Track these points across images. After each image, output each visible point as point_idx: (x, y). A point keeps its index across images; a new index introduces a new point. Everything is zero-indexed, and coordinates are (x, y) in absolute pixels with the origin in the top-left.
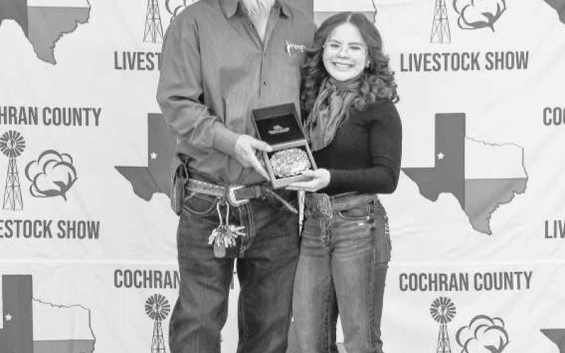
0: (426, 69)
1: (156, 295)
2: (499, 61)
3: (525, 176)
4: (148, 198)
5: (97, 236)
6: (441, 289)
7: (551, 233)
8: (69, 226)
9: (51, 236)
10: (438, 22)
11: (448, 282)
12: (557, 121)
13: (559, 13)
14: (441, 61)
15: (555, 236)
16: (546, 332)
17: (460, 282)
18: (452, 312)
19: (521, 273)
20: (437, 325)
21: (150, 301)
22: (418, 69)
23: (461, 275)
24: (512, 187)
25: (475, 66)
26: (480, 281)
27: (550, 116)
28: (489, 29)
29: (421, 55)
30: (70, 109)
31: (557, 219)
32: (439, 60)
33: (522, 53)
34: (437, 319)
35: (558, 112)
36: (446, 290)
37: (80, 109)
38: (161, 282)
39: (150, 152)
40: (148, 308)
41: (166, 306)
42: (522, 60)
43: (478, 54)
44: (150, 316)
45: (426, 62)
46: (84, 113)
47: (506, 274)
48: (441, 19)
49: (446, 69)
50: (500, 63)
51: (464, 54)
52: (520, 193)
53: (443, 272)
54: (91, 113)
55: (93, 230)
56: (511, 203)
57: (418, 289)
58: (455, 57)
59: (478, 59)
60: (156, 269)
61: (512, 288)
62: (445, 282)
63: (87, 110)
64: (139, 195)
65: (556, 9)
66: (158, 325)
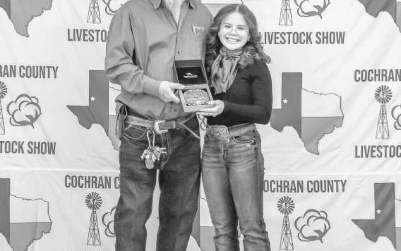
0: (276, 43)
1: (92, 193)
2: (326, 38)
3: (342, 115)
4: (88, 128)
5: (54, 153)
6: (285, 191)
7: (359, 154)
8: (35, 145)
9: (23, 152)
10: (283, 11)
11: (290, 186)
12: (364, 79)
13: (366, 7)
14: (286, 37)
15: (362, 157)
16: (356, 221)
17: (298, 186)
18: (292, 207)
19: (339, 181)
20: (282, 215)
21: (89, 197)
22: (270, 43)
23: (298, 182)
24: (333, 123)
25: (309, 41)
26: (311, 186)
27: (359, 76)
28: (318, 16)
29: (272, 33)
30: (37, 67)
31: (363, 145)
32: (284, 37)
33: (341, 33)
34: (282, 212)
35: (364, 73)
36: (288, 191)
37: (44, 67)
38: (96, 184)
39: (90, 97)
40: (87, 202)
41: (99, 200)
42: (340, 38)
43: (311, 33)
44: (89, 207)
45: (276, 38)
46: (47, 70)
47: (329, 181)
48: (286, 10)
49: (289, 43)
50: (325, 40)
51: (301, 33)
52: (339, 127)
53: (286, 180)
54: (51, 70)
55: (51, 148)
56: (332, 133)
57: (269, 191)
58: (296, 35)
59: (311, 37)
60: (94, 175)
61: (332, 191)
62: (287, 187)
63: (49, 68)
64: (82, 125)
65: (364, 4)
66: (94, 213)
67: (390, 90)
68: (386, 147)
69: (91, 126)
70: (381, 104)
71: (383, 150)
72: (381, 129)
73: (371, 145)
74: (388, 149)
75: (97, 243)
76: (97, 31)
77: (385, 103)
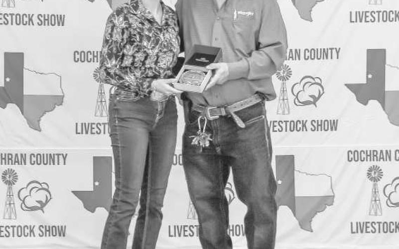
4: (4, 107)
21: (5, 173)
38: (12, 161)
60: (10, 153)
66: (10, 188)
67: (290, 69)
68: (286, 122)
69: (6, 105)
70: (281, 81)
71: (283, 125)
72: (282, 105)
73: (272, 120)
74: (288, 123)
75: (13, 216)
76: (12, 15)
77: (285, 80)
